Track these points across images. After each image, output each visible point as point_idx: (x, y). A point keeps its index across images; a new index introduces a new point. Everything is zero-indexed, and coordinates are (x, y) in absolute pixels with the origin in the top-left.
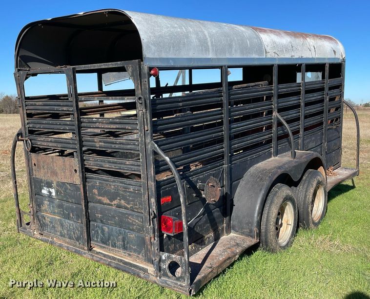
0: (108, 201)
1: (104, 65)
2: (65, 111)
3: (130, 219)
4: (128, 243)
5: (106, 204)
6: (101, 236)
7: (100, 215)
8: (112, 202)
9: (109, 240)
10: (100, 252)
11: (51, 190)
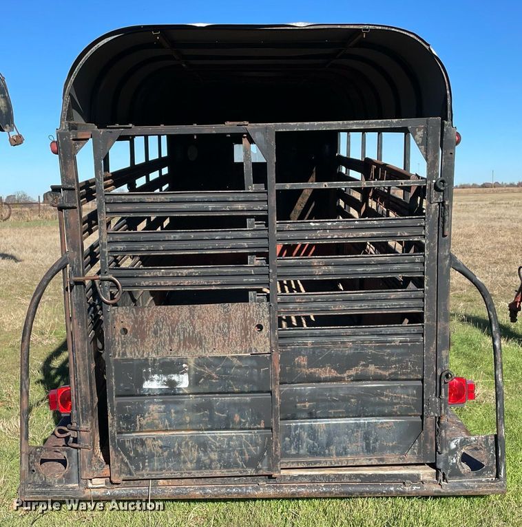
0: (334, 374)
1: (356, 124)
2: (243, 211)
3: (386, 396)
4: (376, 440)
5: (326, 380)
6: (308, 443)
7: (307, 404)
8: (344, 372)
9: (328, 445)
10: (300, 476)
11: (175, 378)
